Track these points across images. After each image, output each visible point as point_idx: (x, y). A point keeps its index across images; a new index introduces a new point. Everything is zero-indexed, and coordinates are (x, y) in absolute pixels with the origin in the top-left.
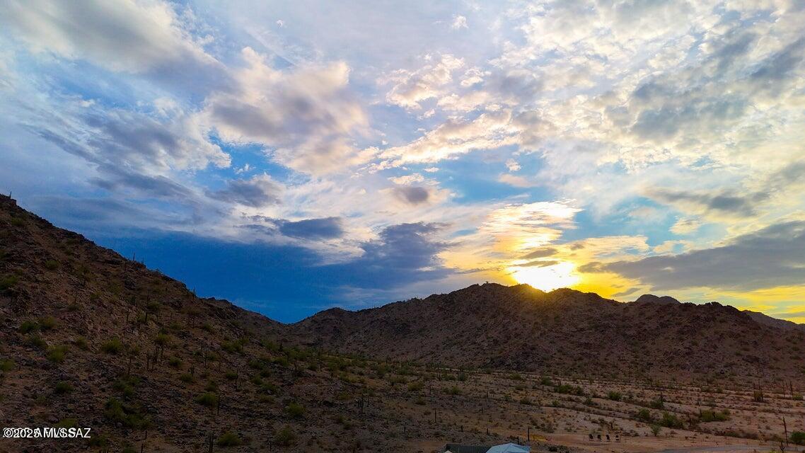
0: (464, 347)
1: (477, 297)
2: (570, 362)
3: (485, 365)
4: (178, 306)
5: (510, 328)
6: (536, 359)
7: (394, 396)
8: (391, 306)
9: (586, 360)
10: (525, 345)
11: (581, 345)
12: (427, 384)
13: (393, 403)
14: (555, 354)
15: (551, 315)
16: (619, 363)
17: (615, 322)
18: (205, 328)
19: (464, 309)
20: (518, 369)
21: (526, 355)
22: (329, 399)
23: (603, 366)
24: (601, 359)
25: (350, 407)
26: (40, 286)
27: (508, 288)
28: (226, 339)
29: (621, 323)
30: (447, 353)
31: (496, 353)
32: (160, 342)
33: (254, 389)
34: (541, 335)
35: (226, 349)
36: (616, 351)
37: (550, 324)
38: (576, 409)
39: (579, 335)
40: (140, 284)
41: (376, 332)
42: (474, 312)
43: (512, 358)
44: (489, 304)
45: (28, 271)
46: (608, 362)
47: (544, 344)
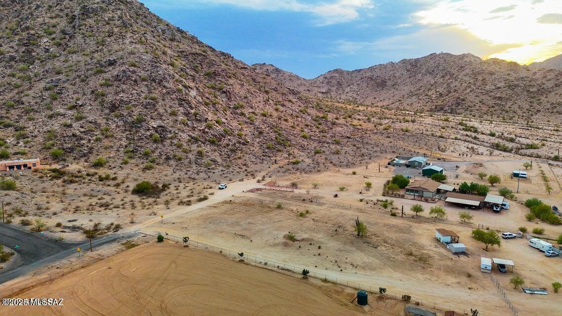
0: (420, 98)
1: (434, 63)
2: (485, 109)
3: (431, 110)
5: (452, 86)
6: (464, 107)
7: (376, 133)
8: (375, 67)
9: (496, 108)
10: (458, 98)
11: (496, 98)
12: (393, 125)
13: (375, 137)
14: (477, 103)
15: (480, 78)
16: (518, 110)
17: (524, 83)
18: (290, 101)
19: (424, 71)
20: (451, 113)
21: (458, 104)
22: (348, 135)
23: (507, 112)
24: (507, 108)
25: (357, 139)
26: (231, 87)
27: (456, 56)
28: (299, 106)
29: (528, 83)
30: (409, 101)
31: (440, 103)
32: (277, 110)
33: (317, 131)
34: (471, 91)
35: (301, 111)
36: (519, 102)
37: (478, 84)
38: (465, 141)
39: (496, 91)
40: (258, 79)
41: (365, 85)
42: (430, 73)
43: (449, 106)
44: (441, 68)
45: (223, 80)
46: (511, 109)
47: (471, 97)
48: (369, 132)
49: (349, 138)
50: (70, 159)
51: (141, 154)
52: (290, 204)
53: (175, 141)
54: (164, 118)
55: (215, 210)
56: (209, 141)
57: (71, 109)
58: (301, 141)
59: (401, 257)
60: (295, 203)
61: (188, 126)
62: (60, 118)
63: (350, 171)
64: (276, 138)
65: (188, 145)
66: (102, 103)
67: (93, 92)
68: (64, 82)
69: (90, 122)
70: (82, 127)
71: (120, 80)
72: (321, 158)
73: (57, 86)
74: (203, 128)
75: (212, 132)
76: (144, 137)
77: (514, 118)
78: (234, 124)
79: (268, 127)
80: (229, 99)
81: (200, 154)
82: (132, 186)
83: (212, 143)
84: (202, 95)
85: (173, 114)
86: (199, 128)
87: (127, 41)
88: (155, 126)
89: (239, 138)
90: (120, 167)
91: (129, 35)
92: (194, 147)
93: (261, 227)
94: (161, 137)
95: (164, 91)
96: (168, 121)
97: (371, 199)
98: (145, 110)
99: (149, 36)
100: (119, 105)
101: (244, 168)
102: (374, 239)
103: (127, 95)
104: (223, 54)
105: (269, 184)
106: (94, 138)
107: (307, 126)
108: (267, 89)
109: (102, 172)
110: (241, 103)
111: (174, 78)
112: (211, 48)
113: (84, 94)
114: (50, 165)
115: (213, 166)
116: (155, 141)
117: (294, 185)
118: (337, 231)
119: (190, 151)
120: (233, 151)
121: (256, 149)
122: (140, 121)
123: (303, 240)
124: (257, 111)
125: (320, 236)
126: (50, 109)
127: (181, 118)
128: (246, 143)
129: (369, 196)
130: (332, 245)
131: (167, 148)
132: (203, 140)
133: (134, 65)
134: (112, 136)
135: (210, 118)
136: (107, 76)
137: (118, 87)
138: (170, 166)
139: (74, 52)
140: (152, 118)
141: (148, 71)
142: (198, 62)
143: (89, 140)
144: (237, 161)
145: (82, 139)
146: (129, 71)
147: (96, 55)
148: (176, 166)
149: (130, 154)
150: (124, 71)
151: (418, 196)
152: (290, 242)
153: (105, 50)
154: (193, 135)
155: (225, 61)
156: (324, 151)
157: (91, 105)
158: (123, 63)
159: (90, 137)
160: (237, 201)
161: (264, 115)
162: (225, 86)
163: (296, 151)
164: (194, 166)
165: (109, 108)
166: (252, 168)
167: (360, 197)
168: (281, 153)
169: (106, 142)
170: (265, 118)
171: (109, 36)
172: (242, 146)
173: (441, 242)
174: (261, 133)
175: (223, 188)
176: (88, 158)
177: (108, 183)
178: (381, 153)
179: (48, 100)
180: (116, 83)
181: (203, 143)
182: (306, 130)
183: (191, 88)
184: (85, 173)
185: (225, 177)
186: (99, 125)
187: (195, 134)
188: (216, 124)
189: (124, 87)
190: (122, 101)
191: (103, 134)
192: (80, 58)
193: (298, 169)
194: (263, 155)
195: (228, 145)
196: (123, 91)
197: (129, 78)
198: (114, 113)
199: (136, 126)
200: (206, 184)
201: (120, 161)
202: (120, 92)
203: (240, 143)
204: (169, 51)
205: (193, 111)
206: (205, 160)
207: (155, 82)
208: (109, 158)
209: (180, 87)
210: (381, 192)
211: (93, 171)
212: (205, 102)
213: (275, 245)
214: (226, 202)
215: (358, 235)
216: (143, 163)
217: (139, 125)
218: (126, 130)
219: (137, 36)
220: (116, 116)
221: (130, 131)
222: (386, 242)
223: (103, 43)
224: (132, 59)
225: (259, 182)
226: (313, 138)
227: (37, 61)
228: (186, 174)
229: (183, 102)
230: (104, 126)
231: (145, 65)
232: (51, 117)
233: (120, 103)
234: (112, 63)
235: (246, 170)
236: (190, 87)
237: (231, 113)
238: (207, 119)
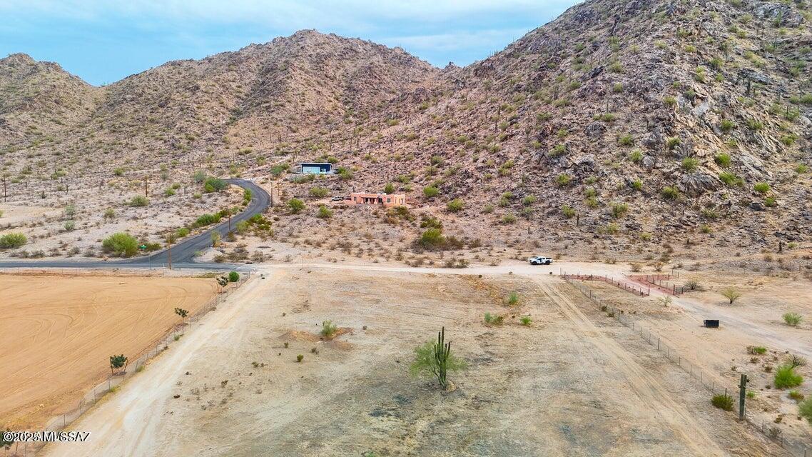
51: (521, 202)
53: (592, 188)
54: (604, 150)
56: (664, 193)
61: (641, 165)
65: (611, 195)
74: (673, 169)
76: (550, 179)
81: (618, 213)
83: (669, 196)
85: (628, 143)
86: (664, 169)
88: (578, 162)
92: (618, 200)
94: (573, 179)
95: (642, 107)
100: (551, 132)
106: (485, 176)
111: (673, 84)
116: (561, 186)
117: (692, 289)
119: (603, 206)
122: (558, 154)
127: (637, 150)
131: (570, 197)
133: (617, 70)
134: (509, 175)
140: (583, 150)
141: (635, 76)
143: (477, 179)
145: (470, 176)
149: (507, 201)
154: (636, 180)
158: (609, 70)
159: (481, 175)
165: (538, 137)
169: (494, 183)
172: (745, 210)
181: (646, 195)
183: (702, 99)
186: (507, 160)
188: (710, 164)
190: (561, 125)
191: (500, 172)
201: (484, 209)
205: (668, 139)
206: (616, 224)
207: (635, 93)
212: (726, 124)
218: (534, 168)
220: (537, 148)
225: (638, 270)
230: (510, 161)
233: (553, 128)
234: (597, 73)
236: (698, 97)
238: (695, 153)
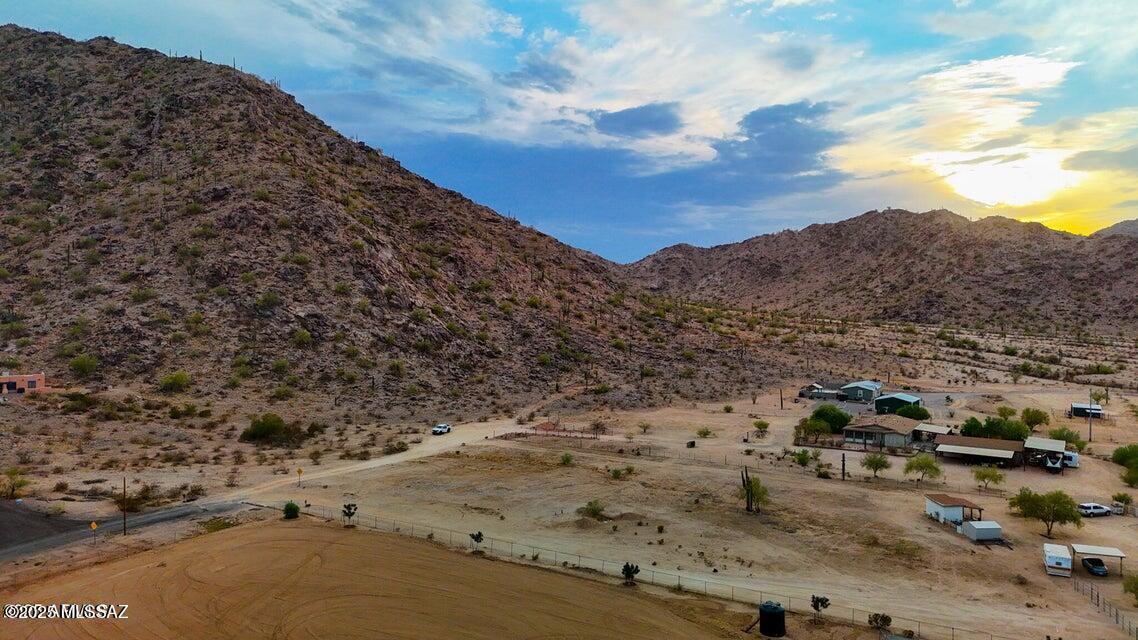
0: (851, 295)
1: (874, 228)
2: (986, 313)
3: (876, 316)
4: (557, 262)
5: (914, 270)
6: (942, 309)
7: (768, 347)
8: (755, 241)
9: (1010, 311)
10: (930, 292)
11: (1005, 291)
12: (801, 336)
13: (767, 353)
14: (969, 303)
15: (971, 253)
16: (1054, 314)
17: (1061, 262)
18: (587, 283)
19: (854, 245)
20: (917, 321)
21: (930, 304)
22: (710, 347)
23: (1032, 318)
24: (1030, 310)
25: (730, 354)
26: (466, 251)
27: (918, 216)
28: (607, 293)
29: (1069, 263)
30: (829, 301)
31: (892, 302)
32: (560, 298)
33: (645, 338)
34: (954, 279)
35: (610, 302)
36: (1053, 298)
37: (968, 264)
38: (955, 362)
39: (1005, 279)
40: (522, 242)
41: (736, 274)
42: (867, 248)
43: (912, 308)
44: (889, 238)
45: (450, 237)
46: (1039, 312)
47: (956, 291)
48: (752, 345)
49: (713, 352)
50: (113, 377)
51: (267, 368)
52: (591, 459)
53: (343, 346)
54: (321, 299)
55: (421, 468)
56: (415, 347)
57: (125, 281)
58: (611, 353)
59: (852, 548)
60: (599, 457)
61: (373, 317)
62: (99, 298)
63: (721, 406)
64: (559, 347)
65: (371, 353)
66: (191, 271)
67: (175, 248)
68: (117, 233)
69: (164, 306)
70: (144, 314)
71: (234, 227)
72: (657, 386)
73: (101, 240)
74: (404, 321)
75: (423, 329)
76: (276, 337)
77: (1048, 330)
78: (471, 318)
79: (543, 325)
80: (462, 272)
81: (396, 371)
82: (243, 426)
83: (423, 350)
84: (405, 260)
85: (342, 292)
86: (396, 321)
87: (254, 158)
88: (302, 314)
89: (479, 343)
90: (221, 393)
91: (259, 146)
92: (383, 357)
93: (523, 495)
94: (312, 336)
95: (326, 248)
96: (329, 305)
97: (771, 450)
98: (282, 284)
99: (300, 151)
100: (228, 273)
101: (490, 399)
102: (787, 517)
103: (245, 255)
104: (451, 194)
105: (544, 427)
106: (170, 336)
107: (625, 328)
108: (539, 260)
109: (179, 401)
110: (486, 281)
111: (346, 225)
112: (427, 181)
113: (157, 253)
114: (69, 386)
115: (423, 395)
116: (301, 344)
117: (598, 428)
118: (699, 502)
119: (375, 365)
120: (465, 368)
121: (517, 366)
122: (270, 304)
123: (622, 516)
124: (519, 297)
125: (661, 511)
126: (81, 281)
127: (358, 300)
128: (494, 354)
129: (765, 447)
130: (691, 527)
131: (326, 357)
132: (404, 344)
133: (266, 200)
134: (209, 333)
135: (419, 303)
136: (210, 218)
137: (230, 239)
138: (328, 393)
139: (146, 179)
140: (295, 300)
141: (293, 209)
142: (400, 204)
143: (159, 340)
144: (474, 387)
145: (142, 337)
146: (255, 209)
147: (188, 182)
148: (342, 393)
149: (243, 369)
150: (243, 209)
151: (873, 445)
152: (594, 521)
153: (208, 173)
154: (381, 334)
155: (455, 206)
156: (660, 373)
157: (168, 273)
158: (244, 195)
159: (160, 335)
160: (470, 454)
161: (533, 305)
162: (455, 249)
163: (601, 371)
164: (381, 394)
165: (207, 278)
166: (507, 399)
167: (745, 447)
168: (569, 375)
169: (195, 345)
170: (535, 311)
171: (219, 149)
172: (485, 358)
173: (942, 521)
174: (526, 336)
175: (441, 433)
176: (152, 376)
177: (189, 421)
178: (782, 377)
179: (80, 267)
180: (226, 232)
181: (402, 350)
182: (621, 336)
183: (382, 245)
184: (141, 403)
185: (448, 415)
186: (183, 311)
187: (388, 332)
188: (431, 315)
189: (241, 239)
190: (236, 264)
191: (189, 329)
192: (155, 189)
193: (605, 403)
194: (531, 377)
195: (456, 357)
196: (239, 247)
197: (252, 222)
198: (215, 289)
199: (261, 315)
200: (404, 426)
201: (222, 382)
202: (232, 248)
203: (481, 353)
204: (340, 181)
205: (383, 288)
206: (407, 384)
207: (307, 231)
208: (199, 375)
209: (360, 241)
210: (791, 439)
211: (159, 399)
212: (411, 273)
213: (556, 526)
214: (447, 455)
215: (749, 509)
216: (271, 387)
217: (268, 313)
218: (239, 322)
219: (276, 148)
220: (221, 295)
221: (248, 324)
222: (813, 522)
223: (205, 161)
224: (260, 188)
225: (521, 422)
226: (636, 350)
227: (66, 197)
228: (363, 407)
229: (364, 270)
230: (192, 313)
231: (288, 198)
232: (81, 297)
233: (230, 268)
234: (219, 196)
235: (493, 403)
236: (378, 242)
237: (465, 298)
238: (413, 303)
